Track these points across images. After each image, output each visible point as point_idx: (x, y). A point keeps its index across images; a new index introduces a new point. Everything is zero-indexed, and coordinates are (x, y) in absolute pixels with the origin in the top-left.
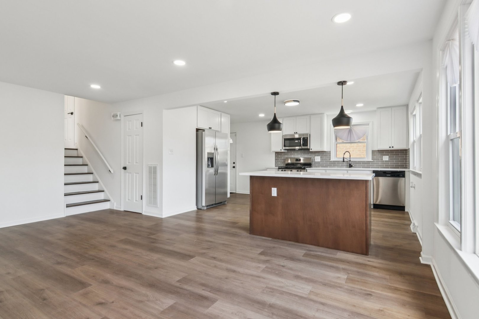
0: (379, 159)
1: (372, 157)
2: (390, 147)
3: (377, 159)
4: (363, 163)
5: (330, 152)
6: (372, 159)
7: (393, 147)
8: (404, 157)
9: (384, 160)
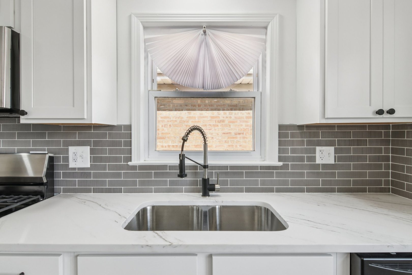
0: (302, 159)
1: (280, 151)
2: (380, 112)
3: (294, 159)
4: (248, 175)
5: (129, 127)
6: (280, 159)
7: (391, 112)
8: (380, 151)
9: (318, 161)
